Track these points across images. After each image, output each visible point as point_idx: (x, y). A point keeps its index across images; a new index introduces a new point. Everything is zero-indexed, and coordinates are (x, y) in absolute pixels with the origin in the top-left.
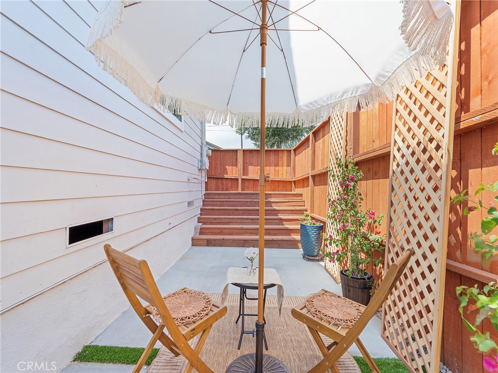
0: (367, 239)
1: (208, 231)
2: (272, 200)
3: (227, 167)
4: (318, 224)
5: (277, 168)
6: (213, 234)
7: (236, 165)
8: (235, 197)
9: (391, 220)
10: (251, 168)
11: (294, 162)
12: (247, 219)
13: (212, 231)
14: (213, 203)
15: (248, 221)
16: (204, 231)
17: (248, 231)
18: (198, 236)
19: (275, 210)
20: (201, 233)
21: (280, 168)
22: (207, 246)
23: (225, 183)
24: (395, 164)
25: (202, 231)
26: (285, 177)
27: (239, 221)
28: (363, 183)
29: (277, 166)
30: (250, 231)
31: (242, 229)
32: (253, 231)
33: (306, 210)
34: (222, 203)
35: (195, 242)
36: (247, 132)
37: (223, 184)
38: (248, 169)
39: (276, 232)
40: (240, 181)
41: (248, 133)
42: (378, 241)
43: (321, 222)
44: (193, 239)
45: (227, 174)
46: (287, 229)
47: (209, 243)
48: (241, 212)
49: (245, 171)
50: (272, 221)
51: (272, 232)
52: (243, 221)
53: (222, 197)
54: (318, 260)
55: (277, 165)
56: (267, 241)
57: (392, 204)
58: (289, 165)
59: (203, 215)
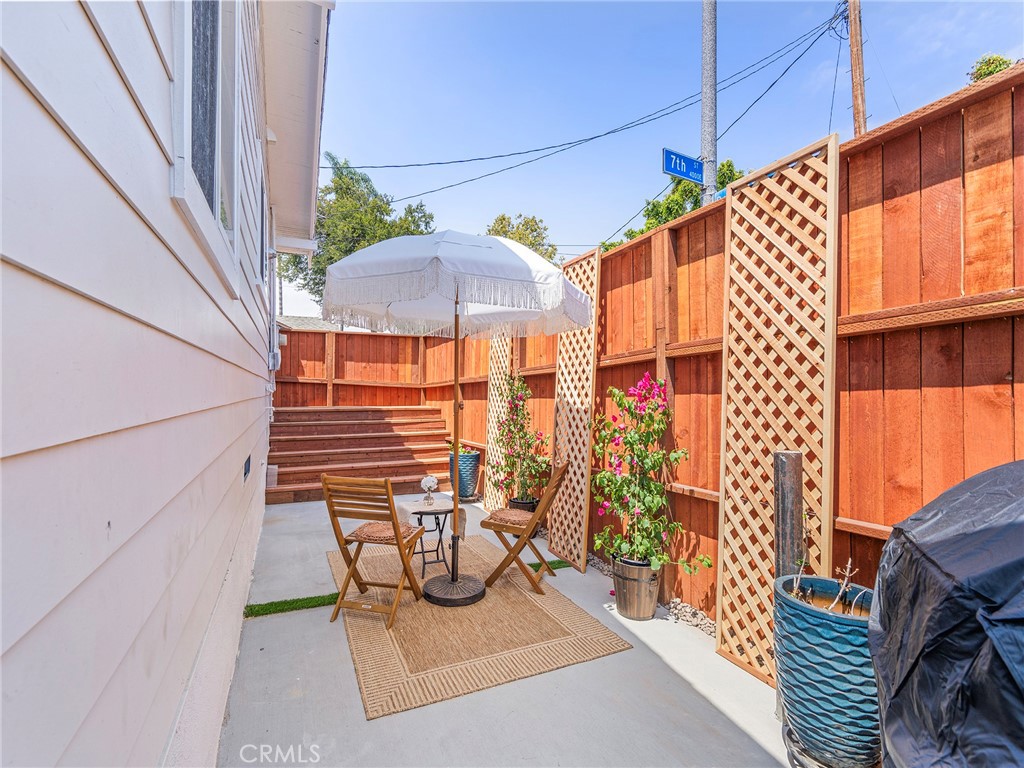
0: (535, 461)
1: (291, 478)
2: (394, 420)
3: (304, 362)
4: (473, 453)
5: (395, 366)
6: (301, 481)
7: (322, 359)
8: (330, 417)
9: (556, 439)
10: (349, 365)
11: (425, 357)
12: (359, 453)
13: (300, 476)
14: (291, 429)
15: (358, 456)
16: (285, 478)
17: (363, 472)
18: (275, 487)
19: (400, 437)
20: (280, 482)
21: (401, 367)
22: (295, 501)
23: (300, 392)
24: (559, 386)
25: (282, 479)
26: (408, 381)
27: (344, 457)
28: (531, 401)
29: (395, 363)
30: (365, 472)
31: (353, 469)
32: (371, 472)
33: (449, 435)
34: (308, 430)
35: (272, 498)
36: (301, 276)
37: (295, 393)
38: (343, 366)
39: (408, 470)
40: (330, 388)
41: (305, 279)
42: (545, 462)
43: (478, 449)
44: (268, 493)
45: (303, 374)
46: (421, 465)
47: (299, 497)
48: (344, 443)
49: (339, 371)
50: (400, 454)
51: (400, 470)
52: (351, 457)
53: (304, 417)
54: (474, 501)
55: (395, 361)
56: (394, 484)
57: (557, 425)
58: (415, 362)
59: (274, 451)
